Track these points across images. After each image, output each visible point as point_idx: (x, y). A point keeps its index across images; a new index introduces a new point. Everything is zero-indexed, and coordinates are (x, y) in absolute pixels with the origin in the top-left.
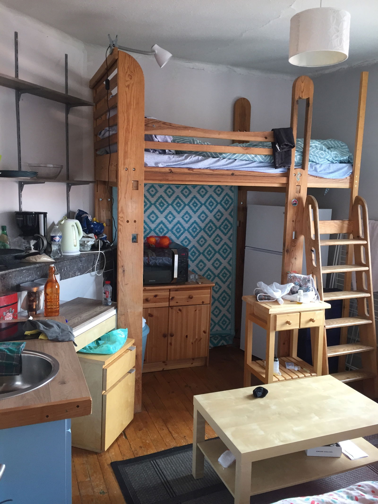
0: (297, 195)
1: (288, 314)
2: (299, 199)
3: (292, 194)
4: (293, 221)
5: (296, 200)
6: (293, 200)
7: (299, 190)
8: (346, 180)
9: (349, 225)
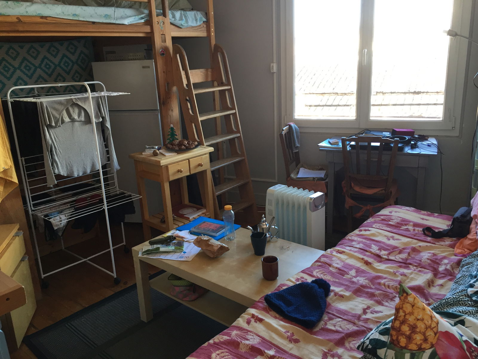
0: (163, 44)
1: (178, 163)
2: (166, 49)
3: (158, 43)
4: (164, 72)
5: (163, 50)
6: (161, 51)
7: (164, 39)
8: (204, 28)
9: (212, 72)
